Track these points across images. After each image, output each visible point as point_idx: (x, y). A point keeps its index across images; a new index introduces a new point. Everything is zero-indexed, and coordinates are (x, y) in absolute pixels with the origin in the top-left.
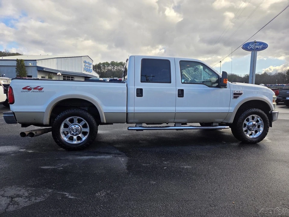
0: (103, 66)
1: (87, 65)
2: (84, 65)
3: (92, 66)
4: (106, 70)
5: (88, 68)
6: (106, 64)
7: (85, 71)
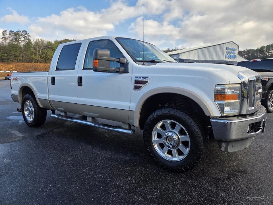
0: (267, 49)
1: (230, 51)
2: (226, 52)
3: (236, 52)
4: (271, 54)
5: (231, 55)
6: (271, 47)
7: (227, 58)
